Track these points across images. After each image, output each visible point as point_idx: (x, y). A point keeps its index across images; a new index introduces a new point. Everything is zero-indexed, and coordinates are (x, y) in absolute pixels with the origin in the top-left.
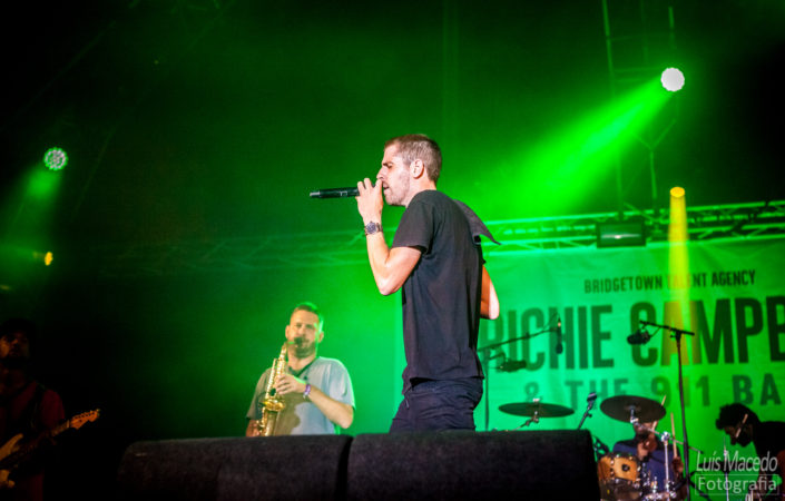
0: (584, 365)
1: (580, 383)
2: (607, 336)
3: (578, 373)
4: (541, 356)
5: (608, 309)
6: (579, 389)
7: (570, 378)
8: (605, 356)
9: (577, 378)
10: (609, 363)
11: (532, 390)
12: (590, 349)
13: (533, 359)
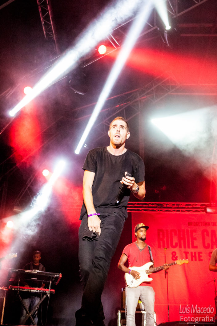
0: (189, 247)
1: (188, 253)
2: (195, 239)
3: (188, 250)
4: (176, 244)
5: (195, 231)
6: (188, 254)
7: (185, 251)
8: (195, 245)
9: (187, 251)
10: (196, 247)
11: (174, 254)
12: (190, 243)
13: (174, 244)
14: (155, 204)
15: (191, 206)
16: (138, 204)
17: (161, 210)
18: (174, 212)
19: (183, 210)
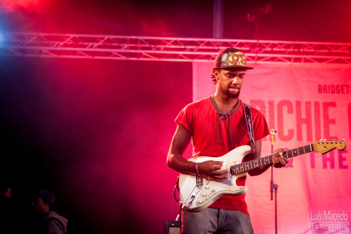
2: (333, 121)
4: (291, 132)
5: (333, 105)
8: (332, 134)
12: (322, 129)
13: (286, 133)
14: (247, 43)
15: (327, 51)
16: (208, 44)
17: (259, 58)
18: (289, 63)
19: (308, 57)
